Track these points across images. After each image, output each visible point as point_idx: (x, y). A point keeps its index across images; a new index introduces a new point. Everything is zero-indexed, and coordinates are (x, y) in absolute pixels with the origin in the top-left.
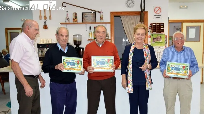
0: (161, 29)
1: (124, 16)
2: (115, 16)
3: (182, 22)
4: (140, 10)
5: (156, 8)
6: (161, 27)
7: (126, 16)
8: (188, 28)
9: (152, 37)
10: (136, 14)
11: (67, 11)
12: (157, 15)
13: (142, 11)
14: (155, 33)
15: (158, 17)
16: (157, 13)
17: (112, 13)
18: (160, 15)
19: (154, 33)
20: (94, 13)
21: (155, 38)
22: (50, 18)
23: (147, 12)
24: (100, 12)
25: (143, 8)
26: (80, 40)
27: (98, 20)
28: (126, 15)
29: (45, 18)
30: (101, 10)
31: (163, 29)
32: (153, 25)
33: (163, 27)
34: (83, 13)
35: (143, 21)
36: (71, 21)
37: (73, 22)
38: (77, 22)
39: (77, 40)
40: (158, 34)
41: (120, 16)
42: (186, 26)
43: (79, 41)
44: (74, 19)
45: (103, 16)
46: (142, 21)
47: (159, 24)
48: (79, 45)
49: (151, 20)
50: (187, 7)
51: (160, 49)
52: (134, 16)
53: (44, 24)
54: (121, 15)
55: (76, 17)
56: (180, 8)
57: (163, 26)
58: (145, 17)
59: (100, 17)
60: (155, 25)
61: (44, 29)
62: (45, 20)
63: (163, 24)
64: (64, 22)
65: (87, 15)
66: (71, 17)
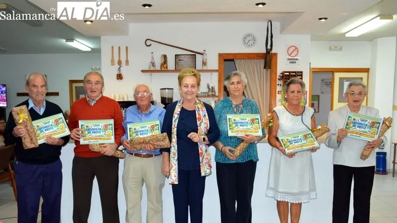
1: (240, 61)
2: (225, 60)
3: (333, 72)
4: (264, 51)
5: (290, 47)
7: (242, 61)
8: (342, 80)
10: (259, 56)
11: (152, 53)
12: (292, 59)
13: (268, 52)
15: (293, 62)
16: (291, 55)
17: (220, 55)
18: (297, 59)
20: (194, 55)
22: (127, 62)
23: (276, 54)
24: (202, 54)
25: (269, 47)
26: (170, 97)
27: (199, 66)
28: (244, 59)
29: (120, 63)
30: (205, 51)
32: (286, 74)
34: (176, 55)
35: (270, 68)
36: (158, 67)
37: (161, 69)
38: (167, 68)
39: (167, 97)
41: (233, 60)
42: (340, 78)
43: (168, 98)
44: (162, 65)
45: (206, 60)
46: (267, 67)
47: (295, 72)
49: (283, 66)
50: (341, 49)
52: (255, 60)
53: (117, 72)
54: (236, 59)
55: (165, 62)
56: (330, 49)
57: (302, 76)
58: (273, 61)
59: (203, 62)
60: (288, 74)
61: (118, 79)
62: (119, 67)
63: (302, 72)
64: (147, 69)
65: (182, 58)
66: (158, 62)
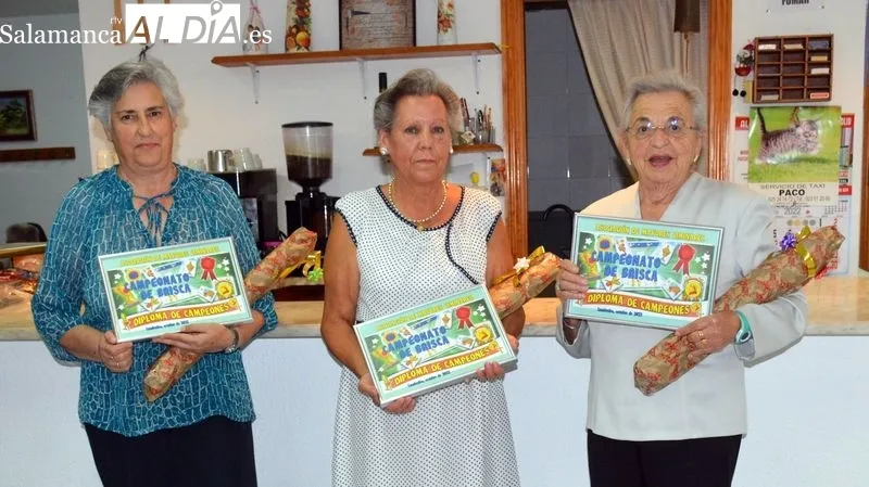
0: (815, 71)
2: (528, 6)
6: (815, 59)
9: (755, 124)
14: (775, 97)
19: (764, 98)
21: (778, 134)
26: (321, 154)
31: (825, 71)
32: (762, 47)
33: (824, 58)
37: (287, 48)
38: (307, 46)
39: (309, 155)
40: (796, 108)
41: (564, 5)
44: (290, 34)
45: (450, 6)
46: (687, 26)
47: (802, 40)
48: (319, 181)
51: (808, 199)
55: (301, 23)
57: (828, 52)
59: (439, 17)
63: (828, 38)
65: (365, 3)
